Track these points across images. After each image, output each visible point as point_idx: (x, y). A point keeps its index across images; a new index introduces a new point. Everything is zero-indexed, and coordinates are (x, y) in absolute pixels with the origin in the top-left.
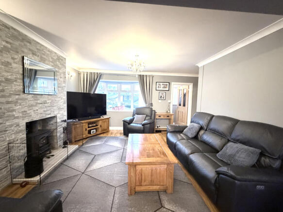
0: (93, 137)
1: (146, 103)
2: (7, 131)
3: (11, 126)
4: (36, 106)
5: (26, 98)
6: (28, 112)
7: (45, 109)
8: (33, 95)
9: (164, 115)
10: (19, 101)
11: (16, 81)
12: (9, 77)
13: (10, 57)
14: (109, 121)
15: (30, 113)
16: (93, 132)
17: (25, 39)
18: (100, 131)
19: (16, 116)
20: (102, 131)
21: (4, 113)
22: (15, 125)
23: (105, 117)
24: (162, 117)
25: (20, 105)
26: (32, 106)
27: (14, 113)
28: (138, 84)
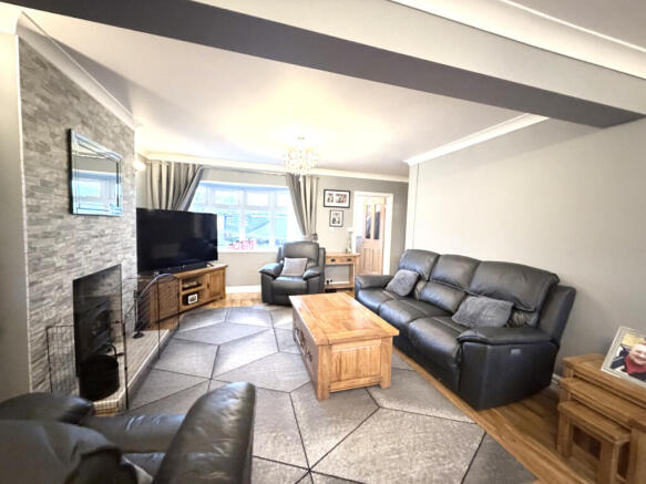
0: (192, 312)
1: (305, 234)
2: (43, 299)
3: (50, 288)
4: (87, 242)
5: (73, 223)
6: (76, 256)
7: (103, 251)
8: (83, 218)
9: (341, 258)
10: (62, 232)
11: (57, 186)
12: (47, 179)
13: (48, 133)
14: (224, 274)
15: (79, 258)
16: (193, 299)
17: (71, 91)
18: (206, 296)
19: (58, 265)
20: (211, 296)
21: (39, 259)
22: (56, 287)
23: (216, 265)
24: (337, 262)
25: (64, 240)
26: (83, 242)
27: (55, 259)
28: (289, 192)
